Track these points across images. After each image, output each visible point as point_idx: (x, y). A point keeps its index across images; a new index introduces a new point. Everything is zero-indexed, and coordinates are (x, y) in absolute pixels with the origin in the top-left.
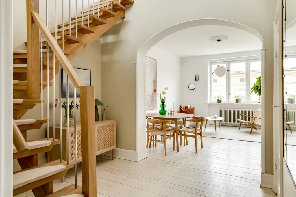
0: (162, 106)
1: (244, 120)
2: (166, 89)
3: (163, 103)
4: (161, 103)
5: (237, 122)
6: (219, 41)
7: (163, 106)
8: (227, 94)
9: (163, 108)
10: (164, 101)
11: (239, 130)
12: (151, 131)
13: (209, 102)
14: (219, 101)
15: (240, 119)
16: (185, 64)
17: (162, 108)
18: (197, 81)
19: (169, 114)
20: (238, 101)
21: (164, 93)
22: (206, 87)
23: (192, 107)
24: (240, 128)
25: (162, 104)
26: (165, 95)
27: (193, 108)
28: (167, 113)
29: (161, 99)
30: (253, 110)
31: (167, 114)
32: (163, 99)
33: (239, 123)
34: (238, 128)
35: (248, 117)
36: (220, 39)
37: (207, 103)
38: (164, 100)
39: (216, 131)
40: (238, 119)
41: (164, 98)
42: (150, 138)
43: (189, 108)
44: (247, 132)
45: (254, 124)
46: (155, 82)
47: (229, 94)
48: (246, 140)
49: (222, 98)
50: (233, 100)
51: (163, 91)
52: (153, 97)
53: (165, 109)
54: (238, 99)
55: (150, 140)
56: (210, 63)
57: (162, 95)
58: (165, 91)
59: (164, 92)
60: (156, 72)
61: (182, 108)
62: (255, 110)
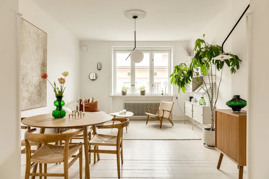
0: (57, 103)
1: (152, 113)
2: (66, 74)
3: (59, 98)
4: (55, 99)
5: (145, 115)
6: (135, 17)
7: (60, 104)
8: (132, 85)
9: (60, 107)
10: (62, 95)
11: (147, 124)
12: (34, 156)
13: (113, 95)
14: (124, 93)
15: (148, 112)
16: (85, 48)
17: (57, 106)
18: (99, 70)
19: (71, 116)
20: (143, 93)
21: (62, 81)
22: (110, 77)
23: (94, 101)
24: (148, 121)
25: (58, 101)
26: (63, 84)
27: (96, 102)
28: (67, 115)
29: (55, 91)
30: (159, 102)
31: (66, 117)
32: (59, 92)
33: (147, 116)
34: (146, 121)
35: (154, 110)
36: (137, 16)
37: (111, 95)
38: (61, 93)
39: (127, 129)
40: (146, 113)
41: (62, 90)
42: (31, 171)
43: (90, 102)
44: (155, 127)
45: (163, 118)
46: (44, 65)
47: (134, 85)
48: (164, 139)
49: (127, 90)
50: (138, 92)
51: (60, 77)
52: (41, 89)
53: (64, 108)
54: (143, 91)
55: (31, 174)
56: (114, 50)
57: (58, 85)
58: (63, 77)
59: (62, 79)
60: (45, 52)
61: (82, 103)
62: (160, 102)
